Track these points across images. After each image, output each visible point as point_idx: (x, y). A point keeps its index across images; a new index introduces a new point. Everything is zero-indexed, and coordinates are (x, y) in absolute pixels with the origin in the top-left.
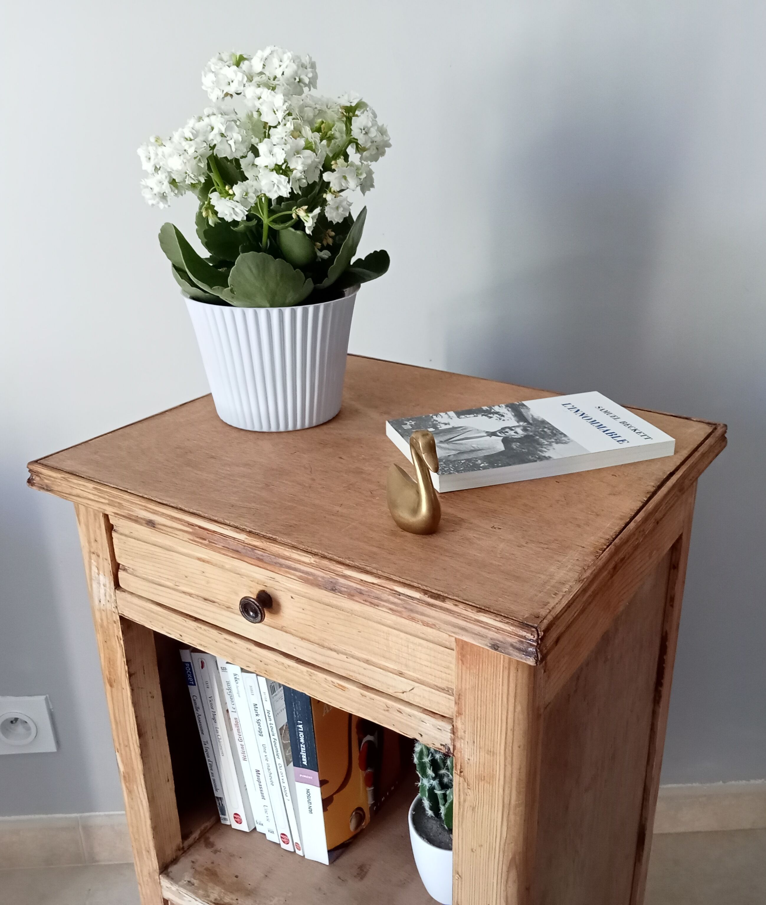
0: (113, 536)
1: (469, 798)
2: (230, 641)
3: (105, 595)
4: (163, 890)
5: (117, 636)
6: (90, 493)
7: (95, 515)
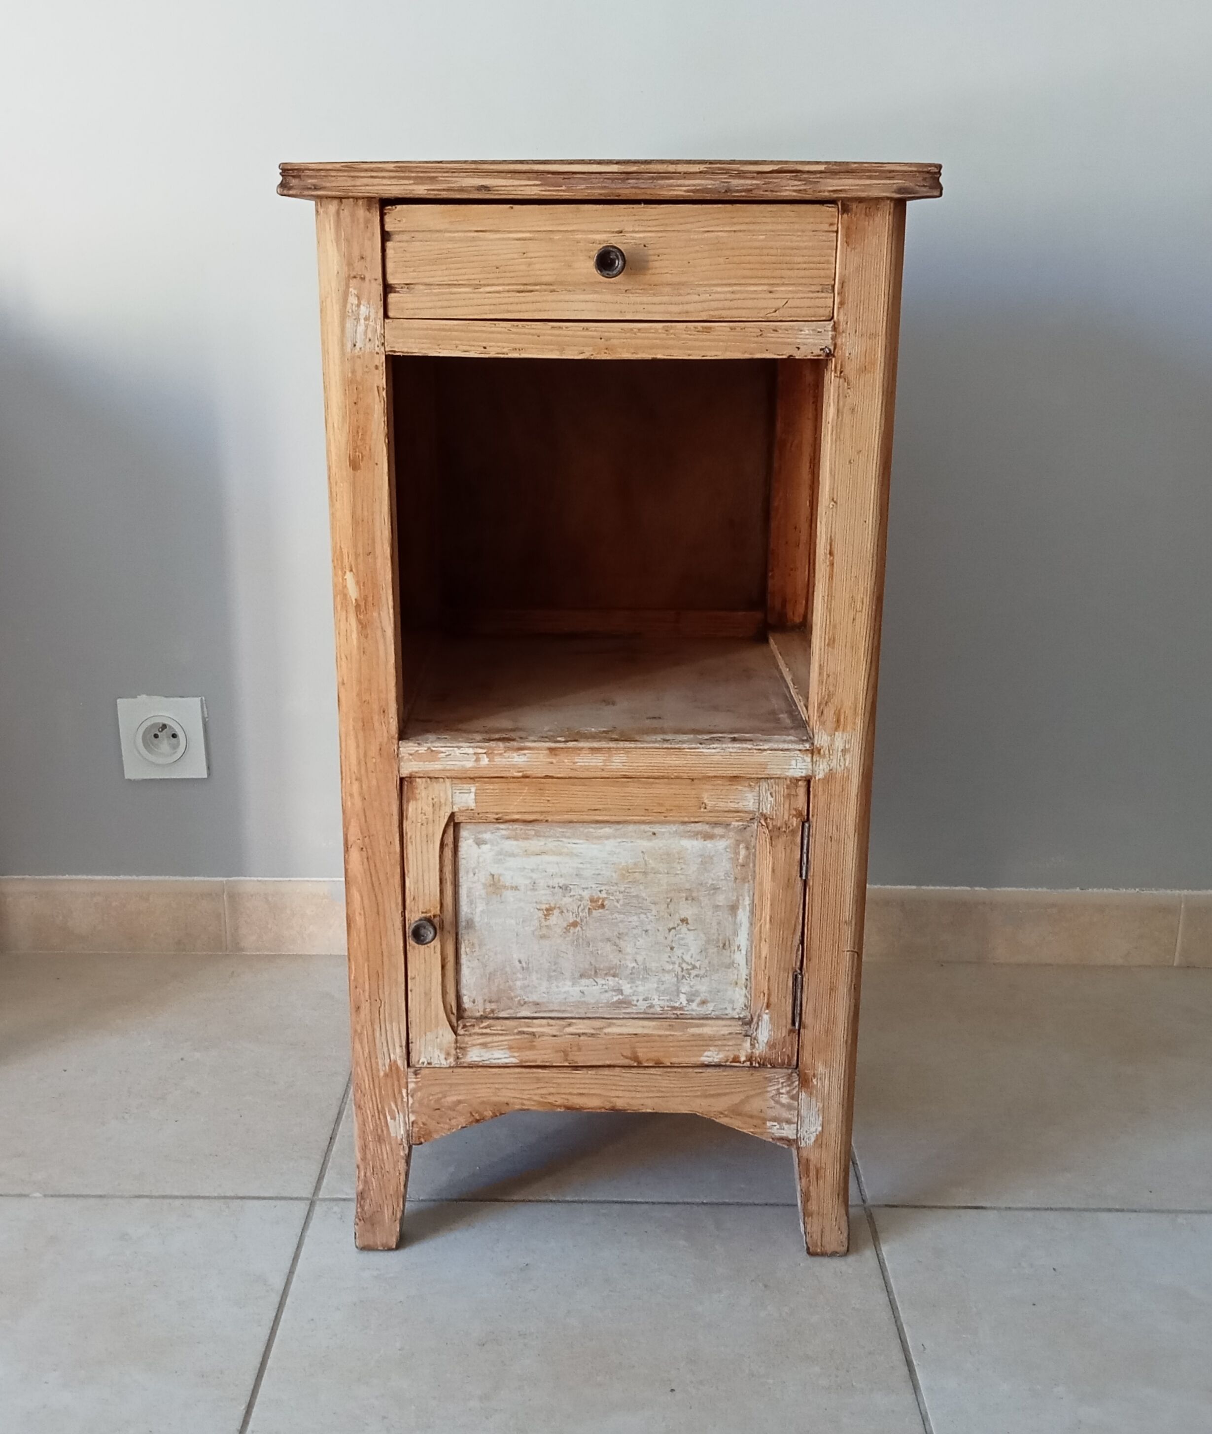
0: (388, 248)
1: (849, 400)
2: (560, 328)
3: (366, 332)
4: (402, 764)
5: (378, 387)
6: (384, 177)
7: (367, 222)
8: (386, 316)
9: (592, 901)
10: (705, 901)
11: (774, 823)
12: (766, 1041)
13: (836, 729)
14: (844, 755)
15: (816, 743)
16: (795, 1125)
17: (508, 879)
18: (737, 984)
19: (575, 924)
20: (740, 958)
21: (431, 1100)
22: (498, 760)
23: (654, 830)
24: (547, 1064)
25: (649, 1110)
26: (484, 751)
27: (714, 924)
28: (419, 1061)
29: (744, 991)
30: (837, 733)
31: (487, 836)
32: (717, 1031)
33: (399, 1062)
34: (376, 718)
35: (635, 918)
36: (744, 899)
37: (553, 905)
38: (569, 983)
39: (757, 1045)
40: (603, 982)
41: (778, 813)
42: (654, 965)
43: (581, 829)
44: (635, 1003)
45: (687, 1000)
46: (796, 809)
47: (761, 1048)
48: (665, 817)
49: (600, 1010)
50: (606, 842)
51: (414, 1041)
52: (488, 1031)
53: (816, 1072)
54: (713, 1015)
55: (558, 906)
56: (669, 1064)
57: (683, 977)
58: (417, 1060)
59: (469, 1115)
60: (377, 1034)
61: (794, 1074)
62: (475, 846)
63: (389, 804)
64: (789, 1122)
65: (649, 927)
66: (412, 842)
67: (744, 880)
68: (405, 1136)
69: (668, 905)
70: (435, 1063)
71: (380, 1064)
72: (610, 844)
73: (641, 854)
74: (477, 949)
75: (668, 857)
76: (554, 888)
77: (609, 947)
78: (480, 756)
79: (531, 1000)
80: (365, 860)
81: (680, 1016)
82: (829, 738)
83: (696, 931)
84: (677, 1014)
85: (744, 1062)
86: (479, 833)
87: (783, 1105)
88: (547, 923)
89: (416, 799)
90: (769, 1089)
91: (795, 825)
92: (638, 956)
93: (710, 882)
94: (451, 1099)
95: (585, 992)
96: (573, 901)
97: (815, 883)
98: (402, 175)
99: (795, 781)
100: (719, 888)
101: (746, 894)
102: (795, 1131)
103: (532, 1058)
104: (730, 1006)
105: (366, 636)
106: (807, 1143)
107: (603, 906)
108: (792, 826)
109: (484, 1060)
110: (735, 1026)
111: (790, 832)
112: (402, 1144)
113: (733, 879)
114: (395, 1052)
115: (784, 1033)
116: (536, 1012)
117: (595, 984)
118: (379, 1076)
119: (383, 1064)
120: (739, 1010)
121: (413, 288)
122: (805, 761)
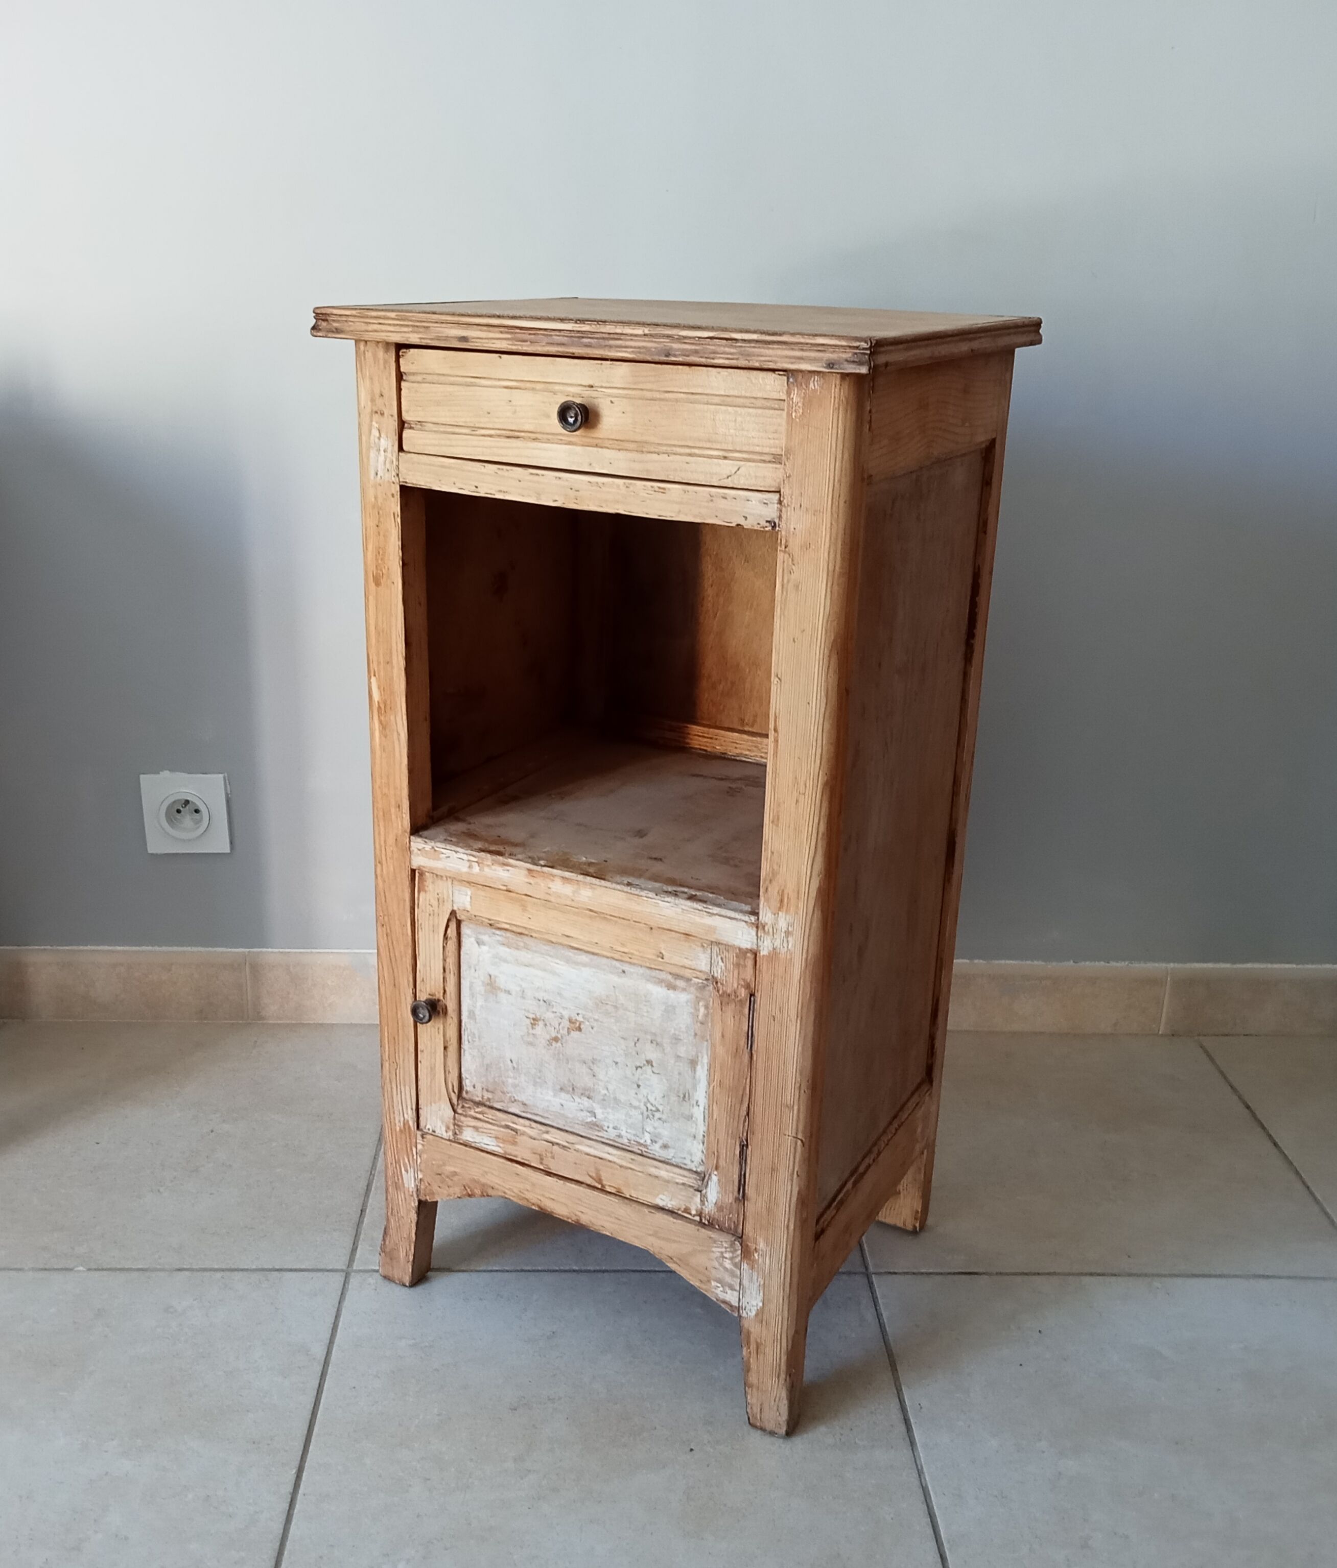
0: (402, 387)
1: (793, 576)
2: (537, 475)
3: (385, 462)
4: (412, 856)
5: (394, 514)
6: (390, 325)
7: (386, 362)
8: (401, 449)
9: (570, 1021)
10: (668, 1049)
11: (724, 989)
12: (714, 1201)
13: (780, 909)
14: (787, 937)
15: (761, 918)
16: (738, 1293)
17: (502, 982)
18: (695, 1137)
19: (556, 1039)
20: (698, 1113)
21: (434, 1164)
22: (487, 871)
23: (624, 968)
24: (526, 1162)
25: (608, 1234)
26: (476, 860)
27: (676, 1073)
28: (426, 1126)
29: (701, 1147)
30: (780, 913)
31: (485, 938)
32: (672, 1177)
33: (411, 1123)
34: (393, 810)
35: (607, 1048)
36: (702, 1057)
37: (538, 1017)
38: (551, 1093)
39: (706, 1203)
41: (727, 979)
42: (622, 1098)
43: (563, 952)
44: (605, 1128)
45: (651, 1140)
46: (744, 980)
48: (630, 958)
49: (576, 1126)
50: (583, 969)
51: (422, 1107)
52: (480, 1116)
53: (758, 1247)
54: (673, 1161)
55: (542, 1018)
56: (628, 1196)
57: (648, 1117)
58: (424, 1125)
59: (463, 1188)
60: (394, 1093)
61: (737, 1243)
62: (477, 945)
63: (403, 891)
64: (732, 1288)
65: (618, 1060)
66: (422, 929)
67: (703, 1037)
68: (415, 1190)
69: (635, 1044)
70: (438, 1132)
71: (397, 1121)
72: (587, 972)
73: (613, 988)
74: (477, 1039)
75: (637, 998)
76: (539, 1000)
77: (584, 1069)
78: (473, 864)
79: (520, 1100)
81: (645, 1154)
82: (773, 916)
83: (659, 1076)
84: (642, 1151)
85: (694, 1216)
86: (480, 933)
87: (726, 1269)
88: (534, 1032)
89: (426, 891)
90: (714, 1249)
91: (743, 995)
92: (609, 1084)
93: (673, 1031)
94: (449, 1169)
95: (565, 1106)
96: (555, 1017)
98: (402, 323)
99: (742, 953)
100: (680, 1040)
101: (705, 1052)
102: (737, 1300)
103: (513, 1152)
104: (688, 1157)
105: (386, 737)
106: (747, 1314)
107: (579, 1029)
108: (741, 996)
109: (476, 1142)
110: (690, 1178)
111: (738, 1001)
112: (412, 1196)
113: (693, 1034)
114: (407, 1114)
115: (730, 1199)
116: (524, 1112)
117: (572, 1100)
118: (396, 1130)
119: (399, 1121)
120: (695, 1163)
121: (425, 426)
122: (749, 934)
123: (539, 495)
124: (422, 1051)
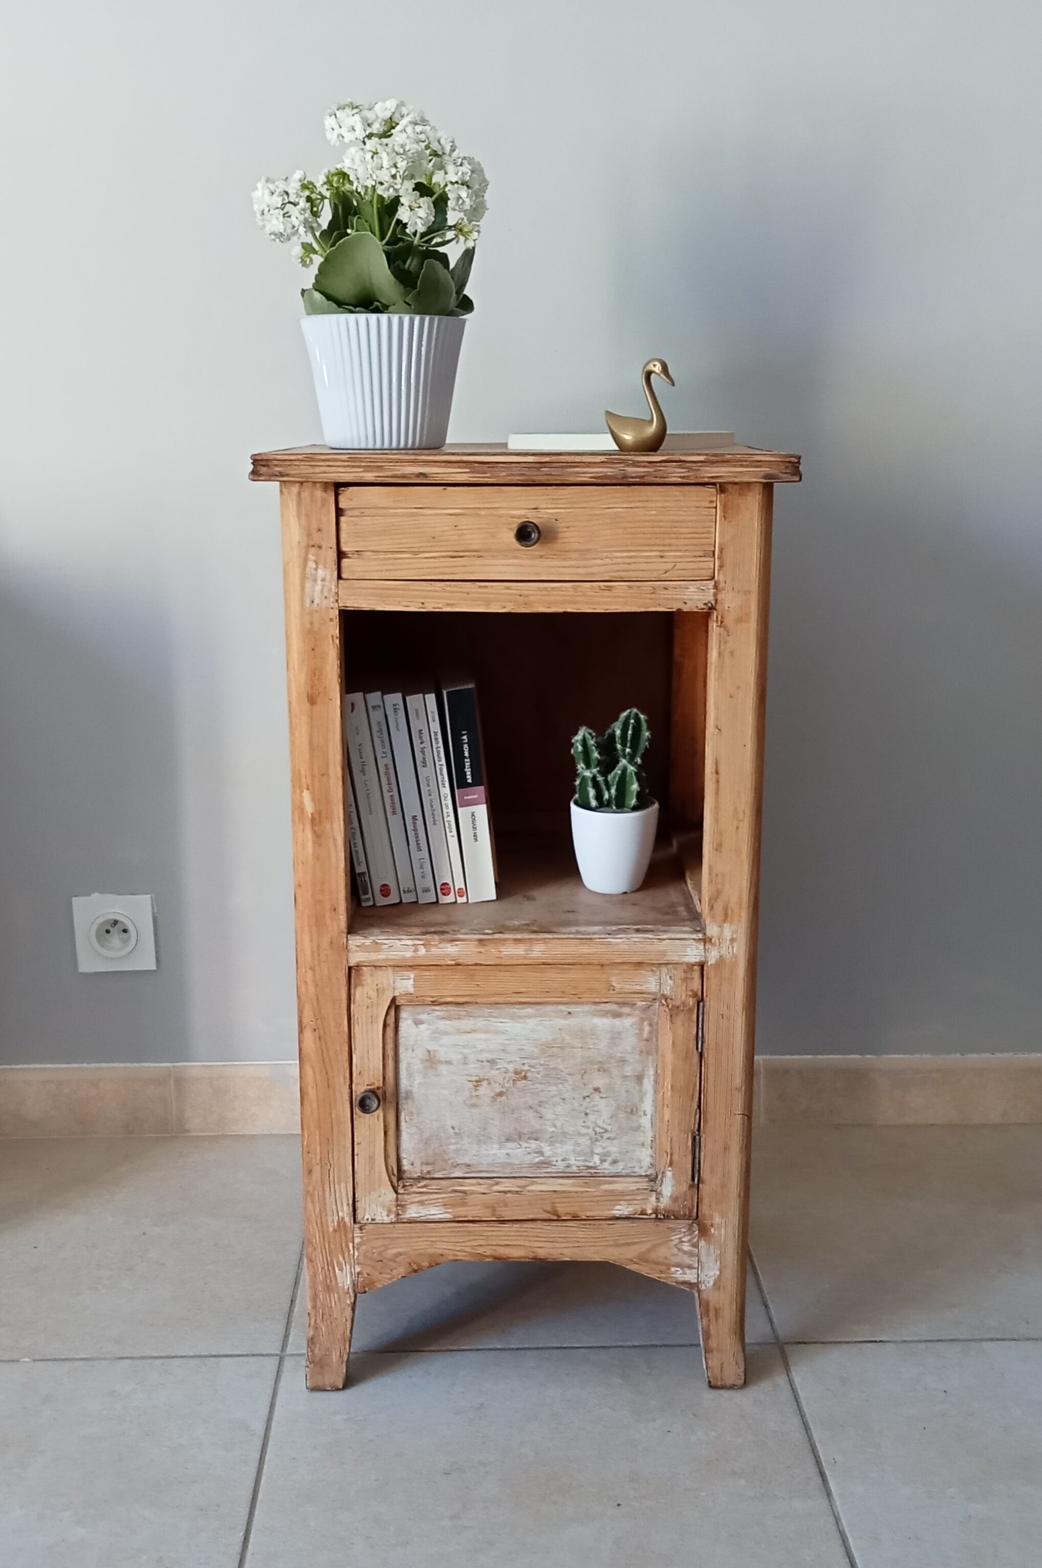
0: (341, 521)
1: (728, 645)
2: (486, 587)
3: (322, 591)
4: (350, 954)
5: (332, 636)
6: (339, 466)
7: (324, 501)
8: (340, 577)
9: (516, 1073)
10: (615, 1072)
11: (674, 1003)
12: (669, 1195)
13: (725, 921)
14: (731, 944)
15: (707, 933)
16: (696, 1270)
17: (442, 1055)
18: (643, 1145)
19: (501, 1094)
20: (646, 1122)
21: (374, 1253)
22: (434, 950)
23: (569, 1010)
24: (477, 1219)
25: (567, 1259)
26: (422, 943)
27: (623, 1092)
28: (364, 1217)
29: (650, 1151)
30: (725, 925)
31: (424, 1017)
32: (627, 1187)
33: (347, 1219)
34: (328, 914)
35: (553, 1088)
36: (648, 1070)
37: (481, 1077)
38: (496, 1146)
39: (661, 1199)
40: (526, 1145)
41: (676, 994)
42: (570, 1130)
43: (507, 1010)
44: (554, 1163)
45: (601, 1160)
46: (692, 991)
47: (665, 1201)
48: (580, 998)
49: (524, 1170)
50: (528, 1021)
51: (359, 1199)
52: (424, 1190)
53: (713, 1222)
54: (623, 1173)
55: (486, 1078)
56: (584, 1217)
57: (597, 1140)
58: (362, 1216)
59: (408, 1265)
60: (328, 1194)
61: (695, 1225)
62: (414, 1026)
63: (339, 990)
64: (690, 1267)
65: (566, 1096)
66: (358, 1023)
67: (649, 1053)
68: (351, 1286)
69: (582, 1076)
70: (378, 1219)
71: (330, 1222)
72: (532, 1023)
73: (558, 1031)
74: (415, 1117)
75: (583, 1034)
76: (482, 1062)
77: (531, 1114)
78: (419, 947)
79: (463, 1162)
80: (318, 1039)
81: (594, 1175)
82: (718, 929)
83: (607, 1099)
84: (591, 1173)
85: (651, 1214)
86: (419, 1014)
87: (685, 1253)
88: (477, 1093)
89: (363, 985)
90: (673, 1238)
91: (691, 1004)
92: (556, 1121)
93: (619, 1055)
94: (392, 1251)
95: (512, 1155)
96: (500, 1073)
97: (710, 1056)
98: (353, 464)
99: (691, 966)
100: (626, 1060)
101: (650, 1065)
102: (696, 1276)
103: (464, 1213)
104: (637, 1165)
105: (320, 845)
106: (706, 1286)
107: (525, 1078)
108: (689, 1004)
109: (421, 1216)
110: (642, 1182)
111: (687, 1010)
112: (348, 1293)
113: (638, 1052)
114: (343, 1211)
115: (684, 1187)
116: (467, 1173)
117: (519, 1146)
118: (328, 1232)
119: (333, 1221)
120: (645, 1169)
121: (362, 555)
122: (698, 949)
123: (487, 603)
124: (359, 1144)
